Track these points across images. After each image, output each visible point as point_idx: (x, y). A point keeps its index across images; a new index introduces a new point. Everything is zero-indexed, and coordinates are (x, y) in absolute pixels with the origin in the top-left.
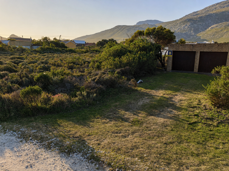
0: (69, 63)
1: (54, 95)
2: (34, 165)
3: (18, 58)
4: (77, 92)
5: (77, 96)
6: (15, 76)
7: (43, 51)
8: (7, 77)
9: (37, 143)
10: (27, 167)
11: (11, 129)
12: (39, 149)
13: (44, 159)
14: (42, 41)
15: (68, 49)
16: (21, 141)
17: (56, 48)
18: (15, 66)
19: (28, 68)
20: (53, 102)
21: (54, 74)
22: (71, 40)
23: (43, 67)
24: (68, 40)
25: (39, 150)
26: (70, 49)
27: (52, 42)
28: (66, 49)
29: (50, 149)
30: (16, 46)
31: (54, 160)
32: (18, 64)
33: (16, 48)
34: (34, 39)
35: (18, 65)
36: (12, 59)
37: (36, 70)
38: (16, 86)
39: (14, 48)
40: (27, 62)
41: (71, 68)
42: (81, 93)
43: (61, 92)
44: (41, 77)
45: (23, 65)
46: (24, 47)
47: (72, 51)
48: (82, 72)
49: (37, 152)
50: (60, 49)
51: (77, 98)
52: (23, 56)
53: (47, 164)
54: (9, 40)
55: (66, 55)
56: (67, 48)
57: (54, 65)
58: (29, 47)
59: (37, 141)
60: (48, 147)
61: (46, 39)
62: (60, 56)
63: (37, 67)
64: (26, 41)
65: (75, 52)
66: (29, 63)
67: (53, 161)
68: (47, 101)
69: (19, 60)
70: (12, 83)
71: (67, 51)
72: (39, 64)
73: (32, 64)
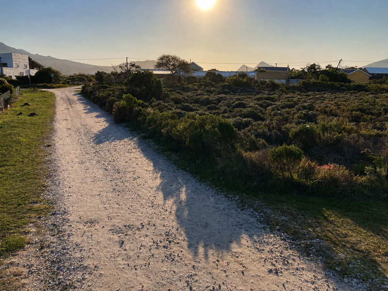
0: (352, 111)
1: (321, 165)
2: (281, 272)
3: (267, 99)
4: (366, 167)
5: (365, 175)
6: (261, 126)
7: (306, 88)
8: (250, 127)
9: (288, 238)
10: (270, 271)
11: (250, 206)
12: (291, 249)
13: (297, 269)
14: (306, 70)
15: (352, 84)
16: (264, 228)
17: (329, 83)
18: (261, 111)
19: (281, 114)
20: (319, 176)
21: (325, 129)
22: (361, 68)
23: (304, 114)
24: (353, 68)
25: (291, 252)
26: (356, 84)
27: (324, 72)
28: (347, 84)
29: (308, 255)
30: (266, 80)
31: (314, 275)
32: (265, 108)
33: (266, 82)
34: (293, 69)
35: (266, 110)
36: (258, 99)
37: (293, 118)
38: (262, 141)
39: (263, 83)
40: (279, 105)
41: (356, 120)
42: (376, 169)
43: (335, 161)
44: (301, 131)
45: (273, 110)
46: (277, 81)
47: (360, 88)
48: (378, 129)
49: (286, 253)
50: (336, 84)
51: (364, 178)
52: (275, 95)
53: (303, 279)
54: (256, 70)
55: (348, 95)
56: (350, 81)
57: (325, 113)
58: (284, 81)
59: (288, 236)
60: (306, 251)
61: (313, 67)
62: (335, 98)
63: (294, 114)
64: (280, 71)
65: (366, 91)
66: (283, 108)
67: (312, 278)
68: (308, 173)
69: (268, 101)
70: (257, 136)
71: (349, 89)
72: (299, 110)
73: (287, 109)
